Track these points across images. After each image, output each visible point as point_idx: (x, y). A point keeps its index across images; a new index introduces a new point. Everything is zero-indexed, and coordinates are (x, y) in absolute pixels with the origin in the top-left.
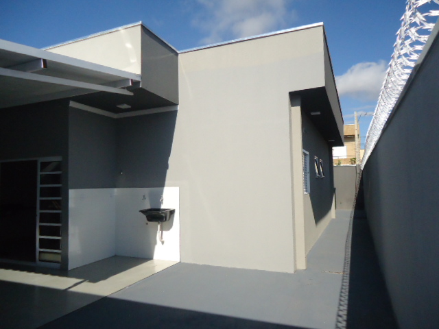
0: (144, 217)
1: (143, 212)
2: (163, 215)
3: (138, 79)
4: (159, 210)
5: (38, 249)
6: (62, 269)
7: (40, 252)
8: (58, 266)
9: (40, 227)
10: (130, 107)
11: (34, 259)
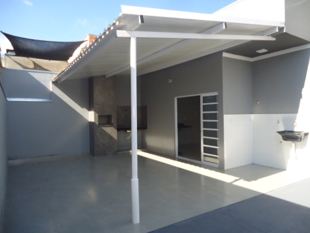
0: (280, 137)
1: (280, 133)
2: (299, 136)
3: (283, 25)
4: (292, 132)
5: (203, 153)
6: (221, 169)
7: (204, 156)
8: (217, 166)
9: (204, 139)
10: (267, 51)
11: (200, 159)
